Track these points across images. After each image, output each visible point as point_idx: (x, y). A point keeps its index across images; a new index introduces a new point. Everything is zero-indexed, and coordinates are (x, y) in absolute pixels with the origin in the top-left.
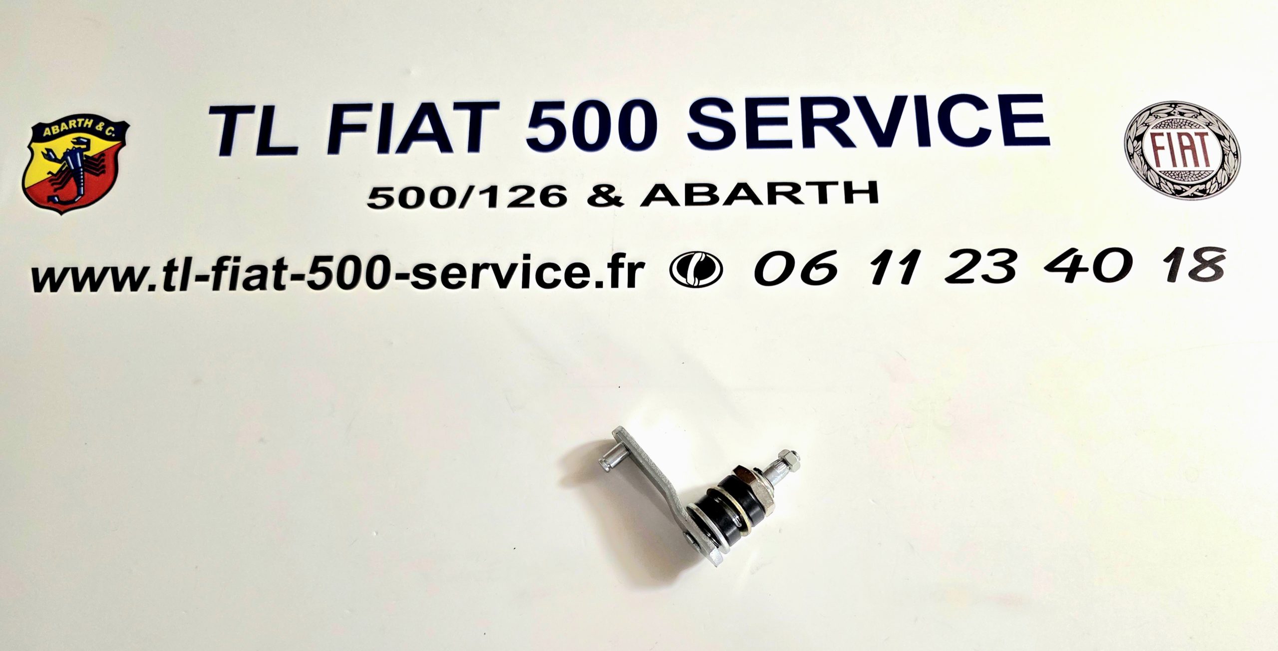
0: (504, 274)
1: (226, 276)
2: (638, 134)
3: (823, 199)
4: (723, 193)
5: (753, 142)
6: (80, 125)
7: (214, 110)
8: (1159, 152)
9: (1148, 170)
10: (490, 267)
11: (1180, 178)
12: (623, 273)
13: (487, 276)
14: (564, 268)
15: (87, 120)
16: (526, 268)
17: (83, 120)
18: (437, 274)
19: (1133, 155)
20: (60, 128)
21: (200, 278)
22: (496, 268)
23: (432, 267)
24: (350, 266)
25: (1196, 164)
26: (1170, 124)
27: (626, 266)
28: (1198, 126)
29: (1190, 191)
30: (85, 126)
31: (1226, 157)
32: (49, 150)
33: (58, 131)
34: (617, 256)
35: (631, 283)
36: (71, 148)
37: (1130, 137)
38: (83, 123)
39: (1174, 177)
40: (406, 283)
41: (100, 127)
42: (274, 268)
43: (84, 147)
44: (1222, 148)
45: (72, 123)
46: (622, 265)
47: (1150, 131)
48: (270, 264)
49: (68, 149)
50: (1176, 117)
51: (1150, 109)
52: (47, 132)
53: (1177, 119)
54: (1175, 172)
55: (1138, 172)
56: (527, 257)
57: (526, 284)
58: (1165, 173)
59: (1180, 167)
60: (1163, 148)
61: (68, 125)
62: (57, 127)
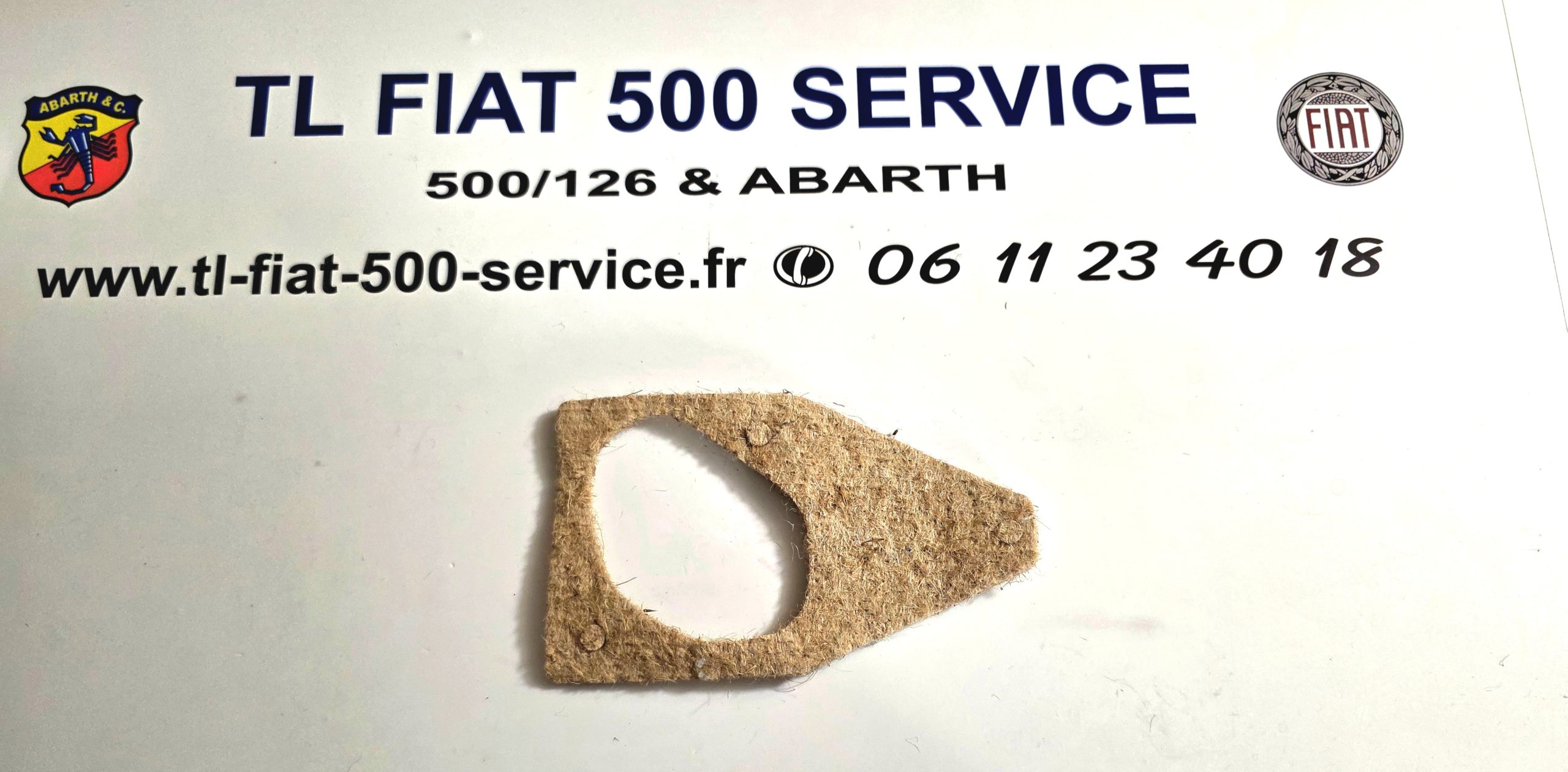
0: (586, 271)
1: (266, 277)
2: (735, 111)
3: (944, 185)
4: (832, 179)
5: (866, 120)
6: (83, 99)
7: (241, 81)
8: (1315, 130)
9: (1301, 152)
10: (571, 265)
11: (1336, 161)
12: (722, 271)
13: (567, 275)
14: (654, 266)
15: (91, 93)
16: (612, 265)
17: (86, 93)
18: (510, 273)
19: (1286, 134)
20: (59, 103)
21: (238, 280)
22: (577, 265)
23: (504, 266)
24: (409, 264)
25: (1355, 145)
26: (1328, 99)
27: (725, 262)
28: (1358, 102)
29: (1347, 175)
30: (89, 100)
31: (1387, 137)
32: (45, 129)
33: (57, 107)
34: (715, 251)
35: (731, 283)
36: (74, 127)
37: (1283, 114)
38: (86, 97)
39: (1329, 159)
40: (475, 284)
41: (106, 102)
42: (322, 267)
43: (89, 125)
44: (1384, 126)
45: (74, 96)
46: (720, 262)
47: (1306, 106)
48: (316, 262)
49: (70, 129)
50: (1334, 91)
51: (1306, 82)
52: (44, 108)
53: (1335, 93)
54: (1331, 153)
55: (1291, 154)
56: (612, 252)
57: (611, 284)
58: (1320, 154)
59: (1337, 148)
60: (1318, 126)
61: (68, 99)
62: (55, 101)
